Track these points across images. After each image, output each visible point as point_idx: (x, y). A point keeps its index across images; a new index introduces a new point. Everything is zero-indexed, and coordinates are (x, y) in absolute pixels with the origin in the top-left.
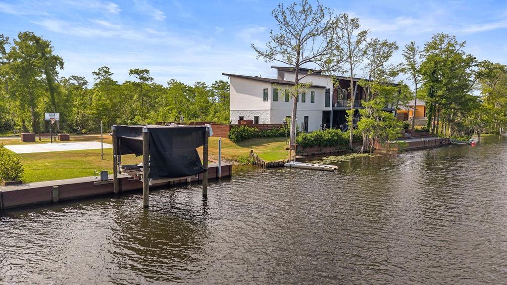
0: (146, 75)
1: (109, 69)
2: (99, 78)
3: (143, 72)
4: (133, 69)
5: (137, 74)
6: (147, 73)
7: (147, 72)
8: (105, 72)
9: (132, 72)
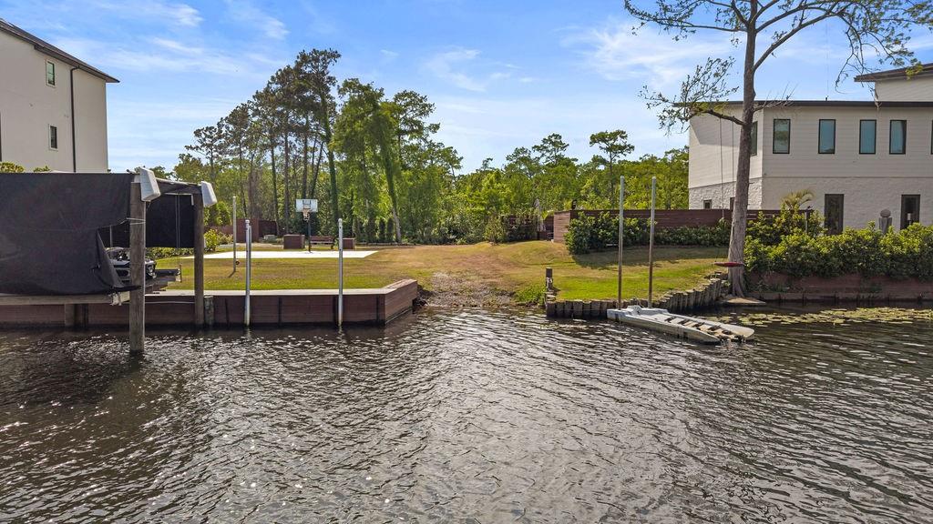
0: (619, 141)
1: (560, 137)
2: (543, 155)
3: (614, 136)
4: (596, 132)
5: (605, 141)
6: (623, 137)
7: (621, 134)
8: (554, 144)
9: (594, 139)
